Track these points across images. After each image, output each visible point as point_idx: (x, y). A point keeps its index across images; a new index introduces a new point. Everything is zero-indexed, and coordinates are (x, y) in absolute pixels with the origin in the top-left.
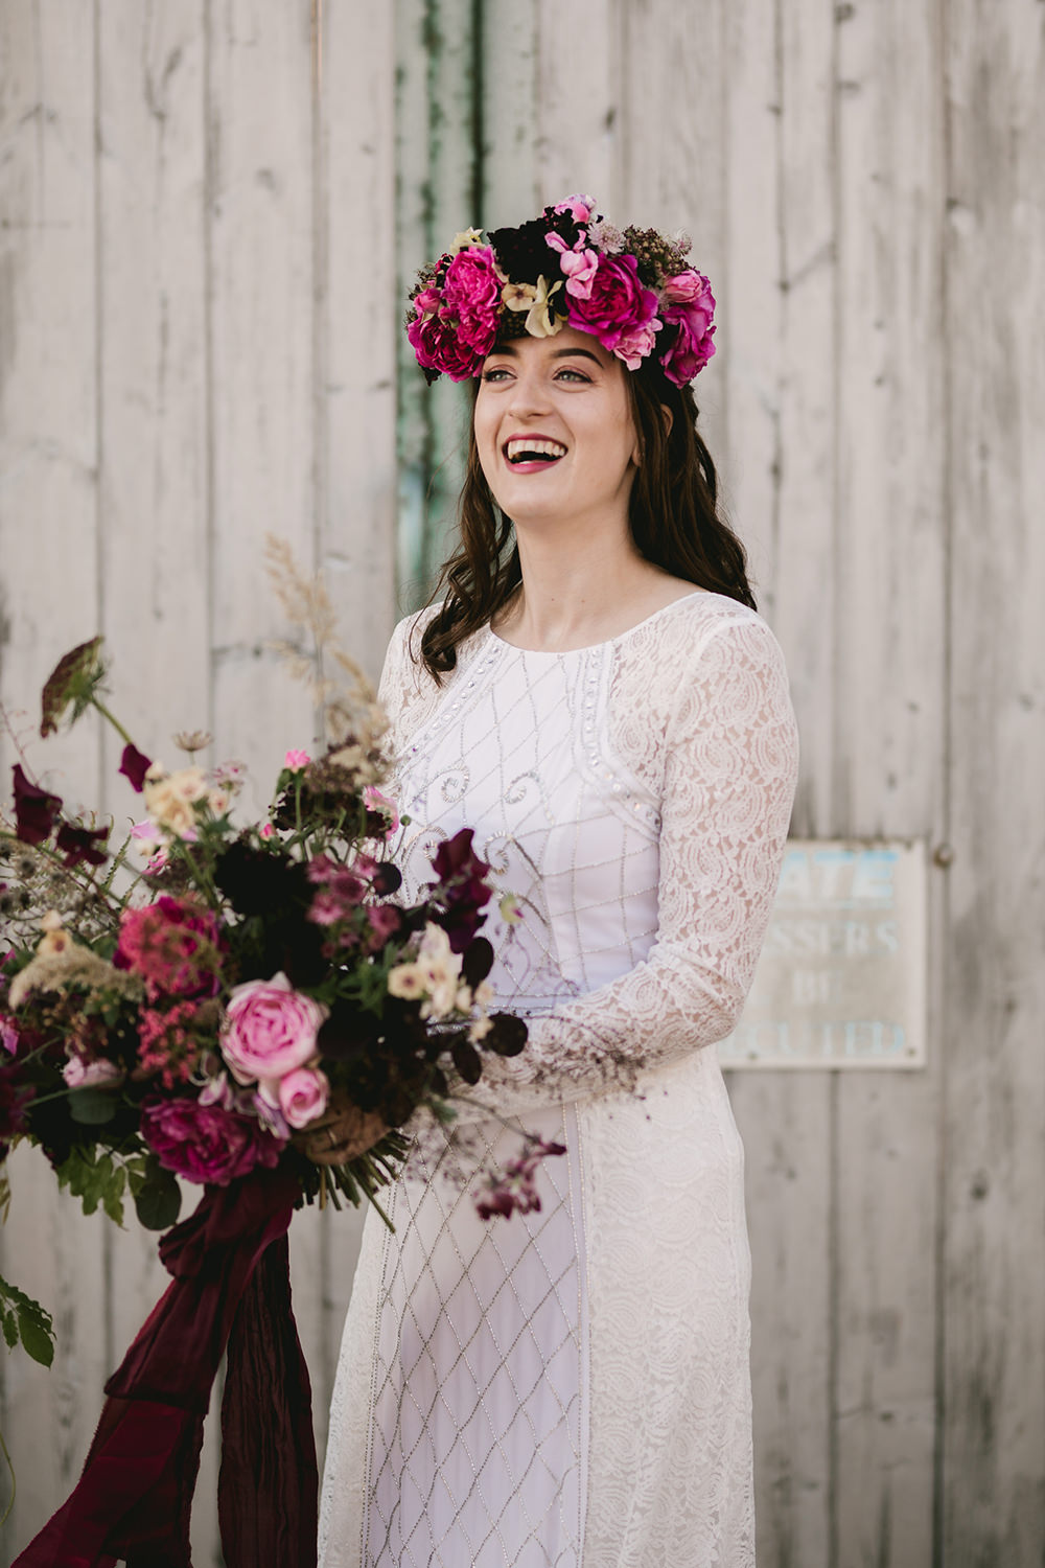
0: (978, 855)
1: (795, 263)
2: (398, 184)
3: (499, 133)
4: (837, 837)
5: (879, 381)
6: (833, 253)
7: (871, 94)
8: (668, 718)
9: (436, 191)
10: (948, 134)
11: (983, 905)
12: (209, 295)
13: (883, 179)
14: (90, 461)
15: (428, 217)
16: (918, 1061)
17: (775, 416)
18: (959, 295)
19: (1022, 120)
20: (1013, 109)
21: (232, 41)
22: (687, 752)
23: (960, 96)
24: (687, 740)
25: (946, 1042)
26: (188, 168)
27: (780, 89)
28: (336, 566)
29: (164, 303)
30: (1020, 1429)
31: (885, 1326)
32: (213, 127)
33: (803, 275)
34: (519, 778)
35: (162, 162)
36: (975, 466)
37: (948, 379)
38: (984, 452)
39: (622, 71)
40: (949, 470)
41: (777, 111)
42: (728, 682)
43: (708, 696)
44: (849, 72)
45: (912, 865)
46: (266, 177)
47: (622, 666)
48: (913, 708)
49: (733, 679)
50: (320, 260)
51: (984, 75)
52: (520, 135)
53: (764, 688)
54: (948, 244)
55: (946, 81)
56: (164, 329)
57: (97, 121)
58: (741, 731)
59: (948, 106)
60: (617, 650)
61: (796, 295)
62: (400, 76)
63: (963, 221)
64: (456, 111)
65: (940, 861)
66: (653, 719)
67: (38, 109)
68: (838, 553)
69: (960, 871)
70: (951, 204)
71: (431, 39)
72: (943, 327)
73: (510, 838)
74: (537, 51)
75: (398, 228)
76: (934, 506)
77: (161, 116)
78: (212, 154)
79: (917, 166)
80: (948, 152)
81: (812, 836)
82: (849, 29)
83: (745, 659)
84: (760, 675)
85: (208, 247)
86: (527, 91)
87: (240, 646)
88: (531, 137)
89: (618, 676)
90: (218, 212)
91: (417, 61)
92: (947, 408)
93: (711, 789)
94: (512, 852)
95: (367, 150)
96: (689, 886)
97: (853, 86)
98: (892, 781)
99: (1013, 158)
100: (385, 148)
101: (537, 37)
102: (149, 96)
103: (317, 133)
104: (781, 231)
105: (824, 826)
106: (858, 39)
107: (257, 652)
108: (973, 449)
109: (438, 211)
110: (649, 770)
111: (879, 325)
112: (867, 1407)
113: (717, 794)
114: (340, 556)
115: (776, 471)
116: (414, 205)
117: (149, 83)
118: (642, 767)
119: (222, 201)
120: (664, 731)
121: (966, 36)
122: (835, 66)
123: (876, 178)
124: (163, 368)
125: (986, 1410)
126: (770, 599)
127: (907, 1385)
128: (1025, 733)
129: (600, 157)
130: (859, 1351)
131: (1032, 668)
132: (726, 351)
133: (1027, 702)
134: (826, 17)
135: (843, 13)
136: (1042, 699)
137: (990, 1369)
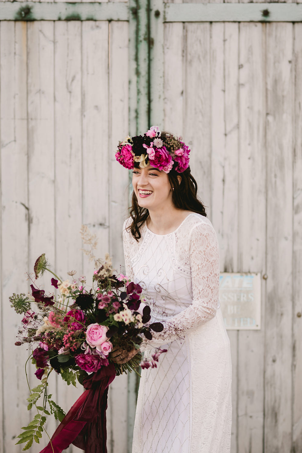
0: (274, 276)
1: (229, 129)
2: (129, 109)
3: (154, 96)
4: (238, 272)
5: (249, 158)
6: (238, 126)
7: (247, 87)
9: (139, 111)
10: (267, 97)
11: (275, 289)
12: (82, 137)
13: (250, 108)
14: (53, 178)
15: (137, 117)
16: (259, 328)
17: (223, 167)
18: (269, 137)
19: (285, 93)
20: (283, 91)
21: (88, 74)
23: (270, 87)
25: (266, 324)
26: (77, 105)
27: (225, 85)
28: (113, 204)
29: (71, 139)
30: (284, 420)
31: (250, 394)
32: (83, 95)
33: (230, 132)
35: (70, 104)
36: (273, 180)
37: (267, 158)
38: (276, 176)
39: (185, 81)
40: (267, 181)
41: (224, 91)
42: (198, 240)
44: (242, 81)
45: (257, 279)
46: (96, 107)
47: (178, 238)
48: (258, 240)
49: (199, 239)
50: (110, 128)
51: (276, 82)
52: (160, 97)
53: (207, 240)
54: (267, 124)
55: (266, 84)
56: (71, 145)
57: (54, 94)
58: (202, 251)
59: (267, 90)
60: (176, 234)
61: (229, 137)
62: (130, 82)
63: (270, 118)
64: (144, 91)
65: (265, 278)
67: (40, 90)
68: (239, 201)
69: (269, 280)
70: (267, 114)
71: (138, 73)
72: (265, 145)
74: (164, 76)
75: (129, 120)
76: (263, 190)
77: (70, 92)
78: (83, 102)
79: (259, 104)
80: (267, 101)
81: (232, 272)
82: (241, 70)
83: (201, 234)
84: (206, 237)
85: (82, 125)
86: (162, 86)
87: (90, 224)
88: (162, 98)
89: (177, 242)
90: (84, 116)
91: (134, 78)
92: (266, 165)
93: (198, 265)
95: (121, 100)
97: (243, 85)
98: (252, 258)
99: (283, 103)
100: (126, 100)
101: (164, 72)
102: (67, 87)
103: (109, 96)
104: (225, 121)
105: (235, 269)
106: (244, 73)
107: (94, 226)
108: (273, 175)
109: (139, 116)
110: (188, 264)
111: (249, 144)
112: (246, 414)
113: (200, 267)
114: (114, 202)
115: (224, 181)
116: (133, 114)
117: (67, 84)
118: (186, 264)
119: (85, 113)
121: (271, 72)
122: (238, 80)
123: (248, 108)
124: (71, 155)
125: (275, 415)
126: (222, 213)
127: (256, 409)
128: (285, 246)
129: (179, 102)
130: (244, 400)
131: (287, 230)
132: (211, 151)
133: (286, 239)
134: (236, 68)
135: (240, 67)
136: (290, 238)
137: (277, 405)
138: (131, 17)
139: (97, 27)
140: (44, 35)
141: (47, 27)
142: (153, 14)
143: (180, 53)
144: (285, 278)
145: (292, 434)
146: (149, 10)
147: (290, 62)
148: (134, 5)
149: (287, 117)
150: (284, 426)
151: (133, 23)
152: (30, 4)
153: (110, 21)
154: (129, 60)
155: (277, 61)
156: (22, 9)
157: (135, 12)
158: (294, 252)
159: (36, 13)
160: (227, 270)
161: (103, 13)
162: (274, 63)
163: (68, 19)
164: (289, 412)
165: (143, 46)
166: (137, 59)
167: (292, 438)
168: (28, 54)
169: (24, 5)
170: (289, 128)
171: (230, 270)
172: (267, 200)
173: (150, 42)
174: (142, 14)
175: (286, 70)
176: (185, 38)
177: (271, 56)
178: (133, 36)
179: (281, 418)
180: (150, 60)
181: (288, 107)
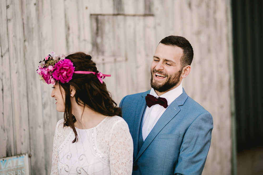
1: (3, 52)
4: (15, 155)
5: (16, 73)
6: (8, 50)
7: (12, 21)
8: (109, 142)
10: (23, 28)
11: (36, 163)
13: (15, 36)
17: (2, 80)
19: (33, 26)
20: (32, 24)
22: (113, 147)
23: (25, 22)
24: (113, 145)
33: (5, 53)
34: (81, 155)
36: (31, 87)
37: (26, 72)
38: (32, 84)
40: (27, 87)
43: (116, 137)
44: (9, 18)
47: (98, 132)
48: (24, 130)
51: (28, 18)
53: (125, 133)
54: (25, 47)
55: (23, 19)
58: (122, 142)
59: (23, 24)
60: (97, 129)
61: (4, 57)
63: (27, 43)
65: (30, 156)
66: (106, 142)
68: (12, 104)
69: (33, 158)
70: (25, 41)
72: (25, 63)
73: (81, 167)
76: (25, 94)
79: (20, 35)
80: (24, 32)
81: (12, 156)
82: (8, 9)
83: (121, 129)
84: (124, 131)
89: (98, 134)
92: (26, 77)
93: (118, 154)
94: (82, 170)
96: (117, 172)
97: (10, 20)
98: (22, 144)
99: (33, 33)
104: (1, 46)
105: (13, 154)
106: (10, 11)
108: (30, 83)
110: (106, 152)
111: (16, 63)
113: (120, 155)
115: (2, 90)
118: (105, 152)
120: (108, 144)
121: (25, 11)
122: (7, 16)
123: (14, 36)
126: (3, 113)
128: (40, 131)
131: (40, 121)
133: (40, 127)
134: (5, 8)
135: (8, 7)
136: (42, 126)
144: (41, 154)
147: (35, 4)
149: (35, 42)
155: (28, 4)
158: (45, 136)
160: (8, 155)
162: (27, 5)
170: (37, 49)
171: (10, 155)
172: (28, 101)
175: (33, 10)
181: (35, 35)
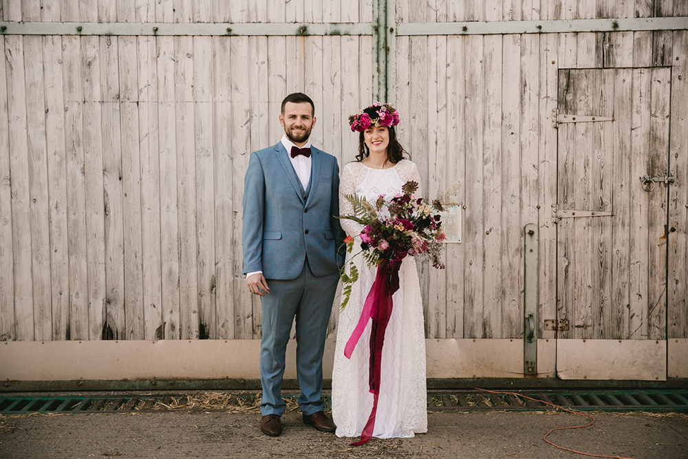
0: (470, 207)
1: (439, 108)
2: (373, 95)
3: (389, 86)
5: (454, 128)
6: (446, 106)
7: (452, 78)
9: (379, 96)
10: (465, 86)
11: (471, 215)
12: (341, 114)
14: (322, 142)
16: (460, 242)
17: (436, 133)
18: (467, 113)
19: (477, 83)
20: (476, 81)
21: (345, 71)
23: (467, 79)
25: (465, 239)
26: (338, 93)
27: (437, 78)
29: (334, 115)
30: (478, 304)
31: (455, 287)
32: (342, 85)
33: (440, 110)
35: (333, 91)
36: (470, 142)
37: (465, 127)
38: (471, 139)
39: (410, 75)
40: (465, 142)
41: (436, 82)
44: (448, 75)
45: (459, 209)
46: (351, 94)
48: (459, 182)
51: (471, 75)
52: (393, 87)
54: (465, 104)
55: (465, 77)
56: (334, 119)
57: (323, 85)
59: (465, 81)
62: (373, 77)
63: (468, 100)
64: (383, 83)
65: (464, 208)
67: (313, 83)
68: (447, 156)
69: (467, 210)
70: (466, 97)
71: (378, 70)
72: (464, 118)
74: (396, 72)
76: (463, 148)
77: (333, 84)
78: (342, 90)
79: (460, 91)
80: (465, 89)
82: (448, 68)
85: (341, 106)
86: (394, 79)
88: (395, 87)
90: (343, 100)
91: (376, 74)
92: (465, 132)
95: (367, 89)
97: (449, 78)
98: (456, 195)
99: (476, 90)
100: (371, 89)
101: (396, 70)
102: (331, 80)
103: (359, 86)
104: (437, 102)
106: (450, 69)
108: (469, 139)
109: (379, 99)
111: (454, 118)
112: (452, 300)
115: (436, 143)
116: (375, 98)
117: (331, 78)
119: (343, 98)
121: (468, 69)
122: (446, 75)
123: (453, 93)
124: (334, 126)
125: (472, 301)
126: (435, 164)
127: (459, 296)
128: (478, 187)
129: (406, 90)
130: (450, 291)
131: (479, 176)
132: (428, 123)
133: (478, 181)
134: (445, 66)
135: (448, 65)
136: (481, 181)
137: (473, 294)
138: (374, 32)
139: (351, 39)
140: (316, 45)
141: (318, 40)
142: (388, 30)
143: (407, 56)
144: (478, 208)
145: (483, 314)
146: (386, 28)
147: (481, 62)
148: (376, 24)
149: (479, 100)
150: (477, 308)
151: (375, 37)
152: (306, 25)
153: (360, 35)
154: (373, 62)
155: (472, 61)
156: (301, 28)
157: (377, 29)
158: (484, 191)
159: (311, 30)
161: (355, 30)
162: (471, 63)
163: (332, 35)
164: (481, 299)
165: (382, 52)
166: (378, 61)
167: (483, 317)
168: (305, 58)
169: (302, 25)
170: (480, 106)
172: (465, 156)
173: (387, 50)
174: (382, 30)
175: (478, 67)
176: (410, 47)
177: (468, 58)
178: (375, 46)
179: (475, 303)
180: (387, 62)
181: (480, 92)
